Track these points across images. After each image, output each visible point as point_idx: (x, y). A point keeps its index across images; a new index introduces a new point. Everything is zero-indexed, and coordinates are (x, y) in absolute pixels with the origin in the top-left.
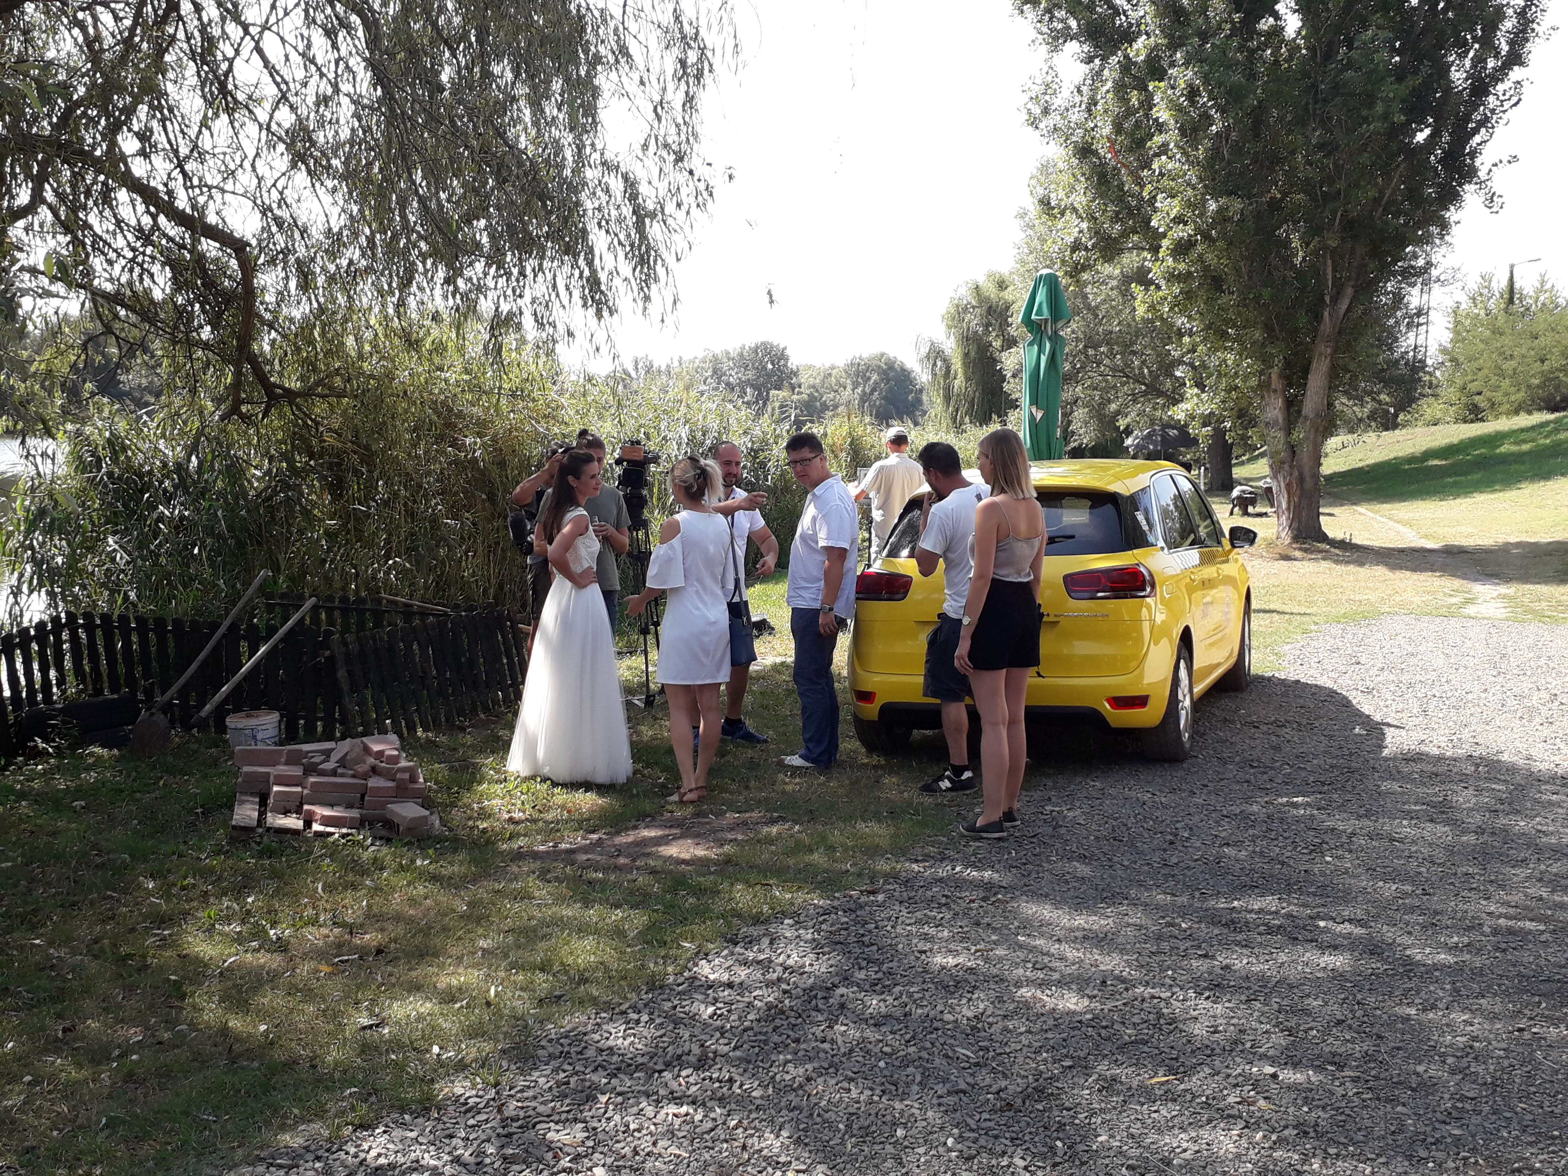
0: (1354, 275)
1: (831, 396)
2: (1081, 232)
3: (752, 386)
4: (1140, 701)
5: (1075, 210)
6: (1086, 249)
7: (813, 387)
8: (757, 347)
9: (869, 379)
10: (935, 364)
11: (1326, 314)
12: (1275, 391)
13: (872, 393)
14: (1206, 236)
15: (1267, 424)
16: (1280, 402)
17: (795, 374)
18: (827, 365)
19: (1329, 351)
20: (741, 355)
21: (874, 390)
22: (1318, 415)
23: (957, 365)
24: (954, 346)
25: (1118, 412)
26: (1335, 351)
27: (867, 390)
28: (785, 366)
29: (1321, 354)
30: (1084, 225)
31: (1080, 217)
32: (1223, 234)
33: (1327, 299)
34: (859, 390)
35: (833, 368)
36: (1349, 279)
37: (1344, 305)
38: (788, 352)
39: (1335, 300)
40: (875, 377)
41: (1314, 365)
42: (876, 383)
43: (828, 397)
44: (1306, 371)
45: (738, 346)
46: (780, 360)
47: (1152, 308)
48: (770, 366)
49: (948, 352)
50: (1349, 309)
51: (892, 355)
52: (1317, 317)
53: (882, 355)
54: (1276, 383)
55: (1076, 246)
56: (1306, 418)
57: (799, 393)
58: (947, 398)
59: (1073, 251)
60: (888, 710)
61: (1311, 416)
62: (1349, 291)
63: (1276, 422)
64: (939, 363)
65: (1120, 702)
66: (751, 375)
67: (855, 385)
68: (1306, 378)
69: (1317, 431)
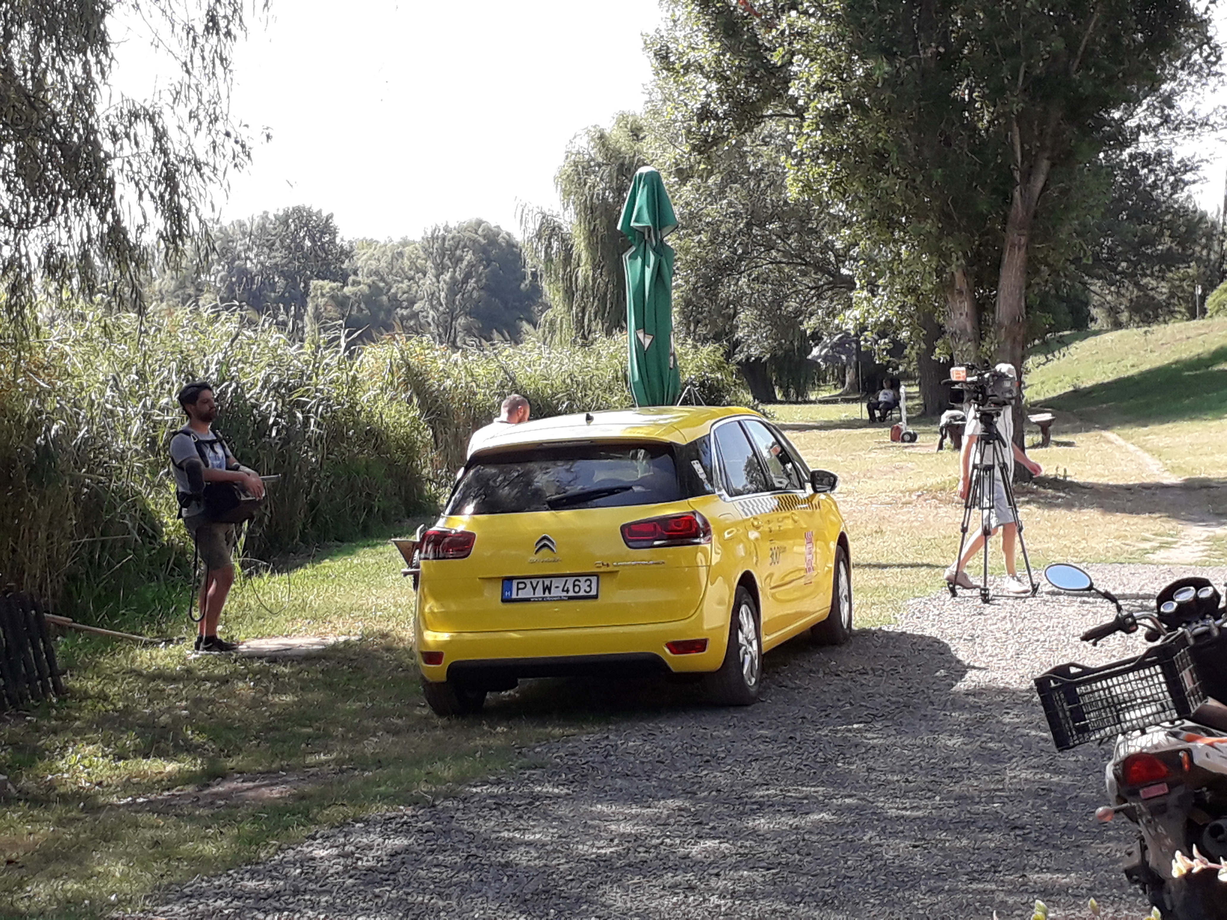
0: (1048, 143)
1: (405, 285)
2: (708, 96)
3: (282, 274)
4: (699, 645)
5: (701, 68)
6: (717, 118)
7: (377, 273)
8: (287, 216)
9: (461, 259)
10: (549, 246)
11: (1017, 194)
12: (960, 292)
13: (465, 281)
14: (858, 105)
15: (953, 334)
16: (966, 307)
17: (348, 254)
18: (397, 240)
19: (1023, 240)
20: (263, 228)
21: (468, 276)
22: (1014, 321)
23: (580, 246)
24: (575, 221)
25: (798, 312)
26: (1032, 239)
27: (459, 276)
28: (332, 242)
29: (1013, 246)
30: (714, 86)
31: (708, 77)
32: (877, 103)
33: (1017, 175)
34: (447, 276)
35: (405, 243)
36: (1043, 148)
37: (1039, 183)
38: (335, 222)
39: (1027, 176)
40: (469, 257)
41: (1006, 257)
42: (471, 265)
43: (399, 288)
44: (997, 265)
45: (258, 214)
46: (323, 233)
47: (807, 187)
48: (308, 243)
49: (566, 228)
50: (1045, 188)
51: (493, 224)
52: (1007, 200)
53: (479, 223)
54: (960, 282)
55: (704, 114)
56: (1001, 326)
57: (355, 283)
58: (569, 294)
59: (701, 120)
60: (456, 670)
61: (1006, 323)
62: (1045, 165)
63: (963, 331)
64: (555, 245)
65: (678, 647)
66: (279, 256)
67: (440, 269)
68: (998, 275)
69: (1014, 340)
